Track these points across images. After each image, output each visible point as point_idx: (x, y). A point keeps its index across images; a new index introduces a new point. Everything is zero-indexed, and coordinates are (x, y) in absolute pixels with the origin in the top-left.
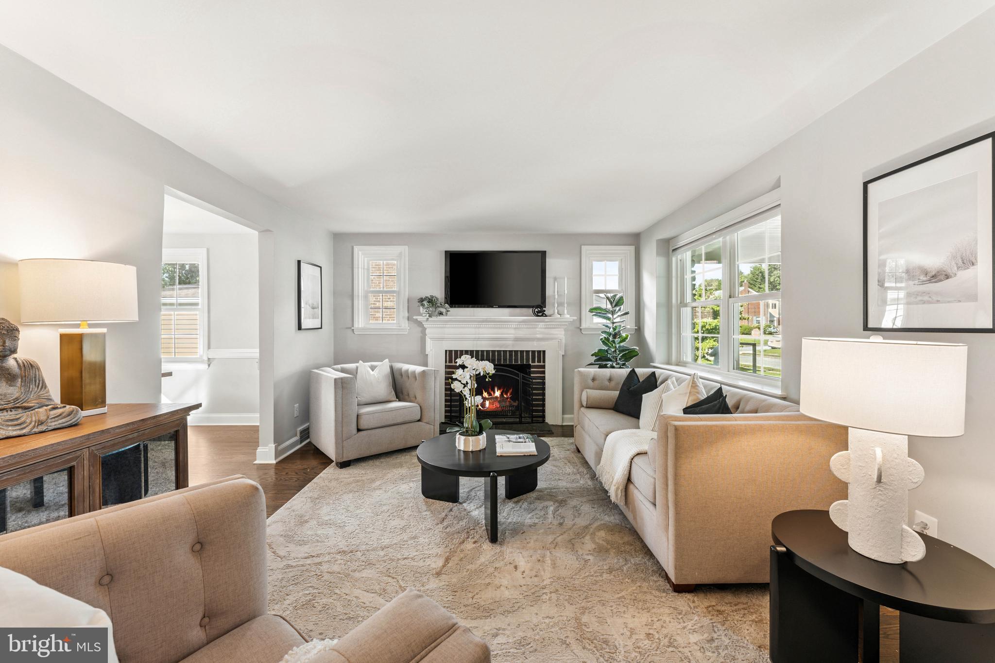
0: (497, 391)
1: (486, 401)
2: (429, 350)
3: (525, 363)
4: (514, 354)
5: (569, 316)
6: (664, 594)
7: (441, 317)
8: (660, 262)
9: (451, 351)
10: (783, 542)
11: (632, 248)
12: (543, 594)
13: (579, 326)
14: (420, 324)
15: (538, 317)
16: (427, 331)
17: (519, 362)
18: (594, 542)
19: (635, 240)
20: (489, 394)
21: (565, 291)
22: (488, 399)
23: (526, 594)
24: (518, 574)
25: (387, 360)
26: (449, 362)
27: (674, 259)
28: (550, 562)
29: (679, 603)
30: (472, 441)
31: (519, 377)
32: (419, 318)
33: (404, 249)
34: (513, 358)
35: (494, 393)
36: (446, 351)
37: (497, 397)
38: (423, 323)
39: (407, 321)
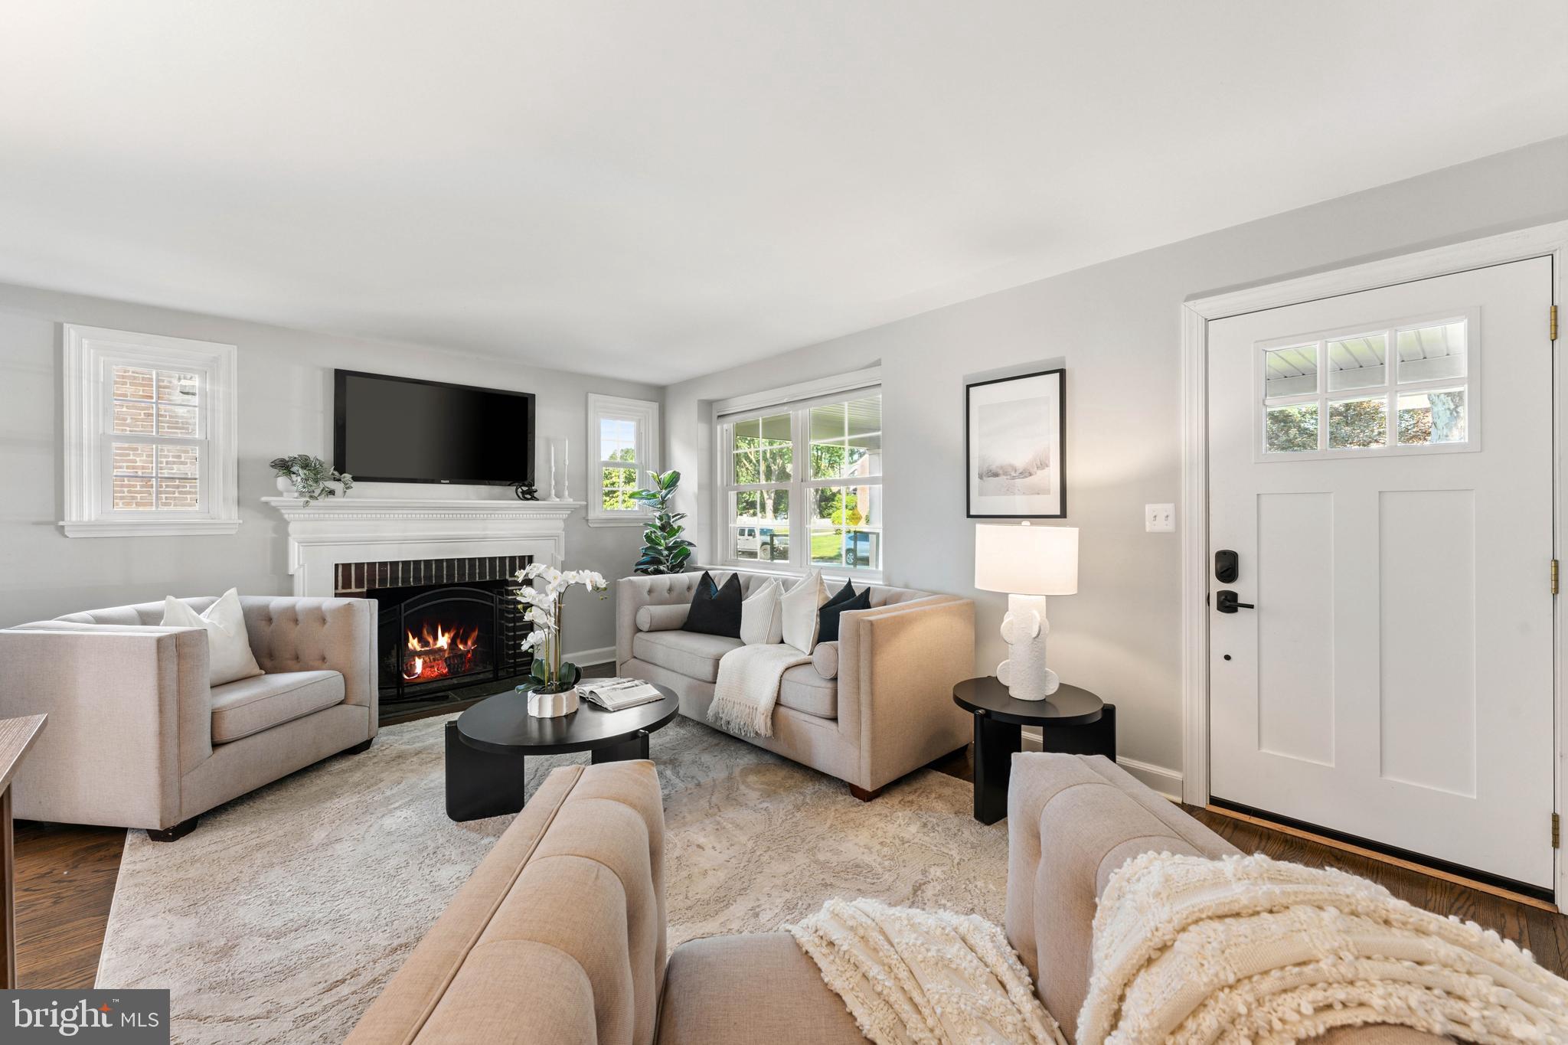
0: (443, 635)
1: (417, 659)
2: (296, 566)
3: (498, 578)
4: (477, 564)
5: (572, 500)
6: (861, 808)
7: (331, 499)
8: (702, 429)
9: (347, 567)
10: (980, 706)
11: (655, 406)
12: (759, 856)
13: (584, 515)
14: (272, 512)
15: (526, 502)
16: (292, 528)
17: (488, 577)
18: (754, 789)
19: (660, 395)
20: (423, 642)
21: (565, 461)
22: (419, 654)
23: (742, 865)
24: (709, 852)
25: (233, 591)
26: (343, 588)
27: (719, 427)
28: (730, 826)
29: (878, 809)
30: (567, 698)
31: (493, 603)
32: (274, 501)
33: (227, 353)
34: (477, 571)
35: (436, 638)
36: (337, 566)
37: (441, 650)
38: (283, 511)
39: (235, 508)
